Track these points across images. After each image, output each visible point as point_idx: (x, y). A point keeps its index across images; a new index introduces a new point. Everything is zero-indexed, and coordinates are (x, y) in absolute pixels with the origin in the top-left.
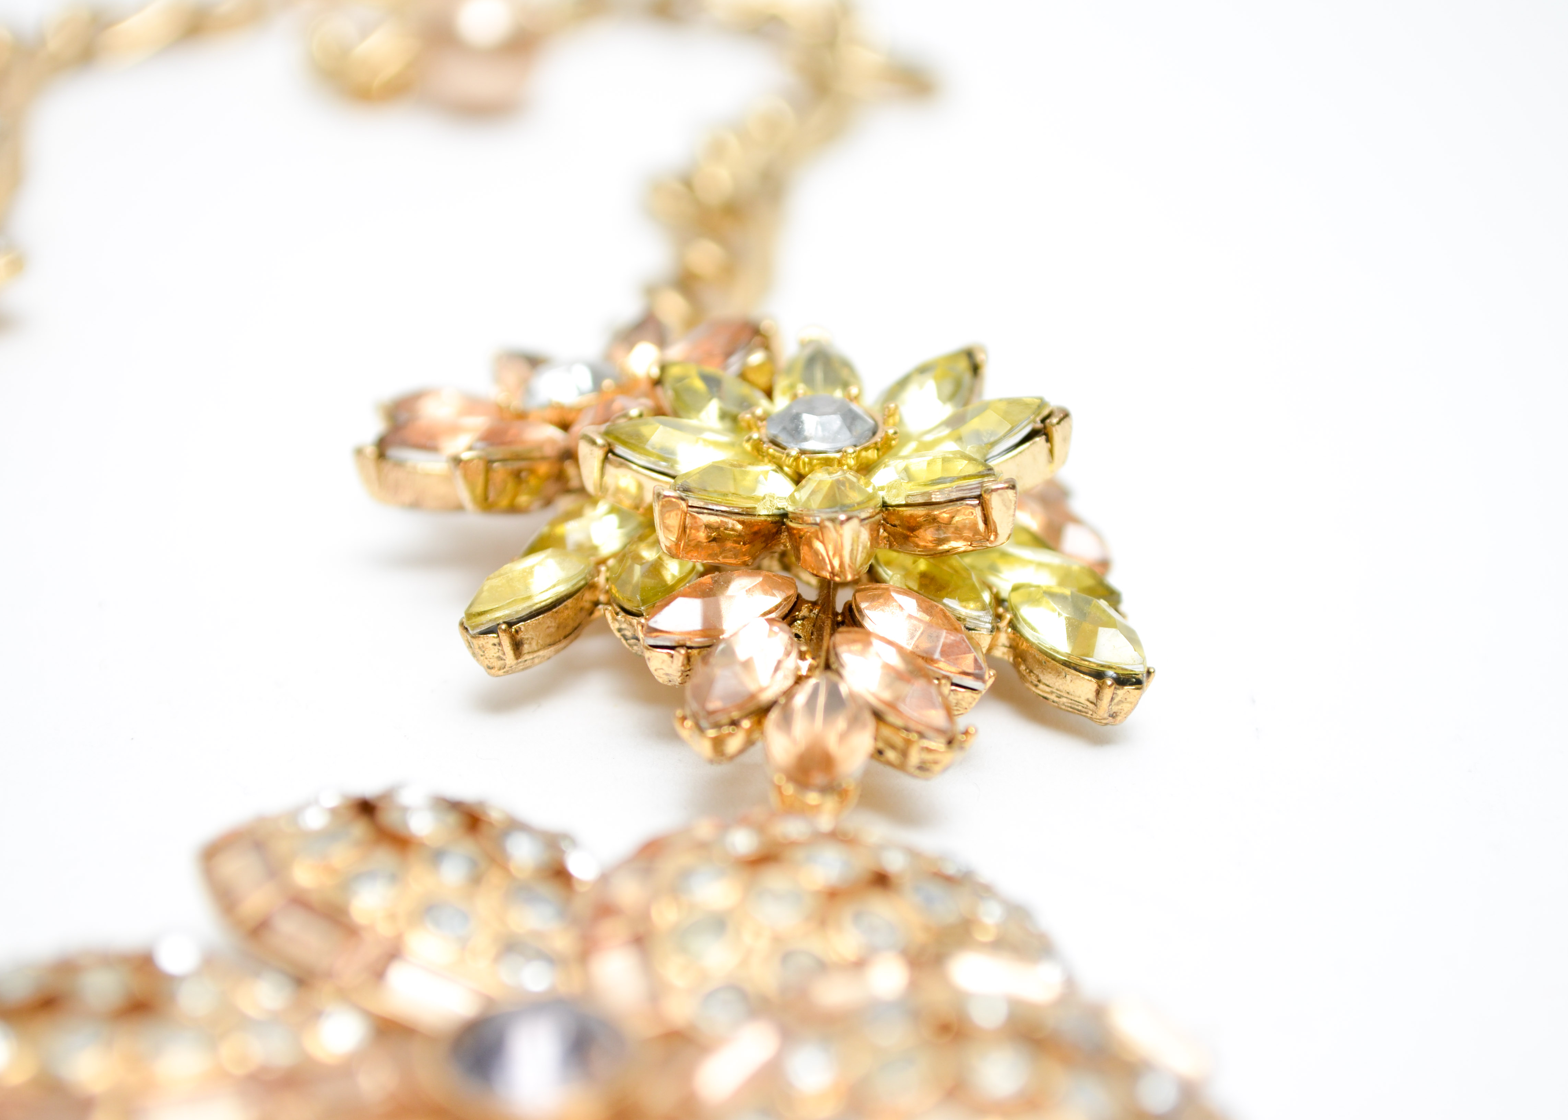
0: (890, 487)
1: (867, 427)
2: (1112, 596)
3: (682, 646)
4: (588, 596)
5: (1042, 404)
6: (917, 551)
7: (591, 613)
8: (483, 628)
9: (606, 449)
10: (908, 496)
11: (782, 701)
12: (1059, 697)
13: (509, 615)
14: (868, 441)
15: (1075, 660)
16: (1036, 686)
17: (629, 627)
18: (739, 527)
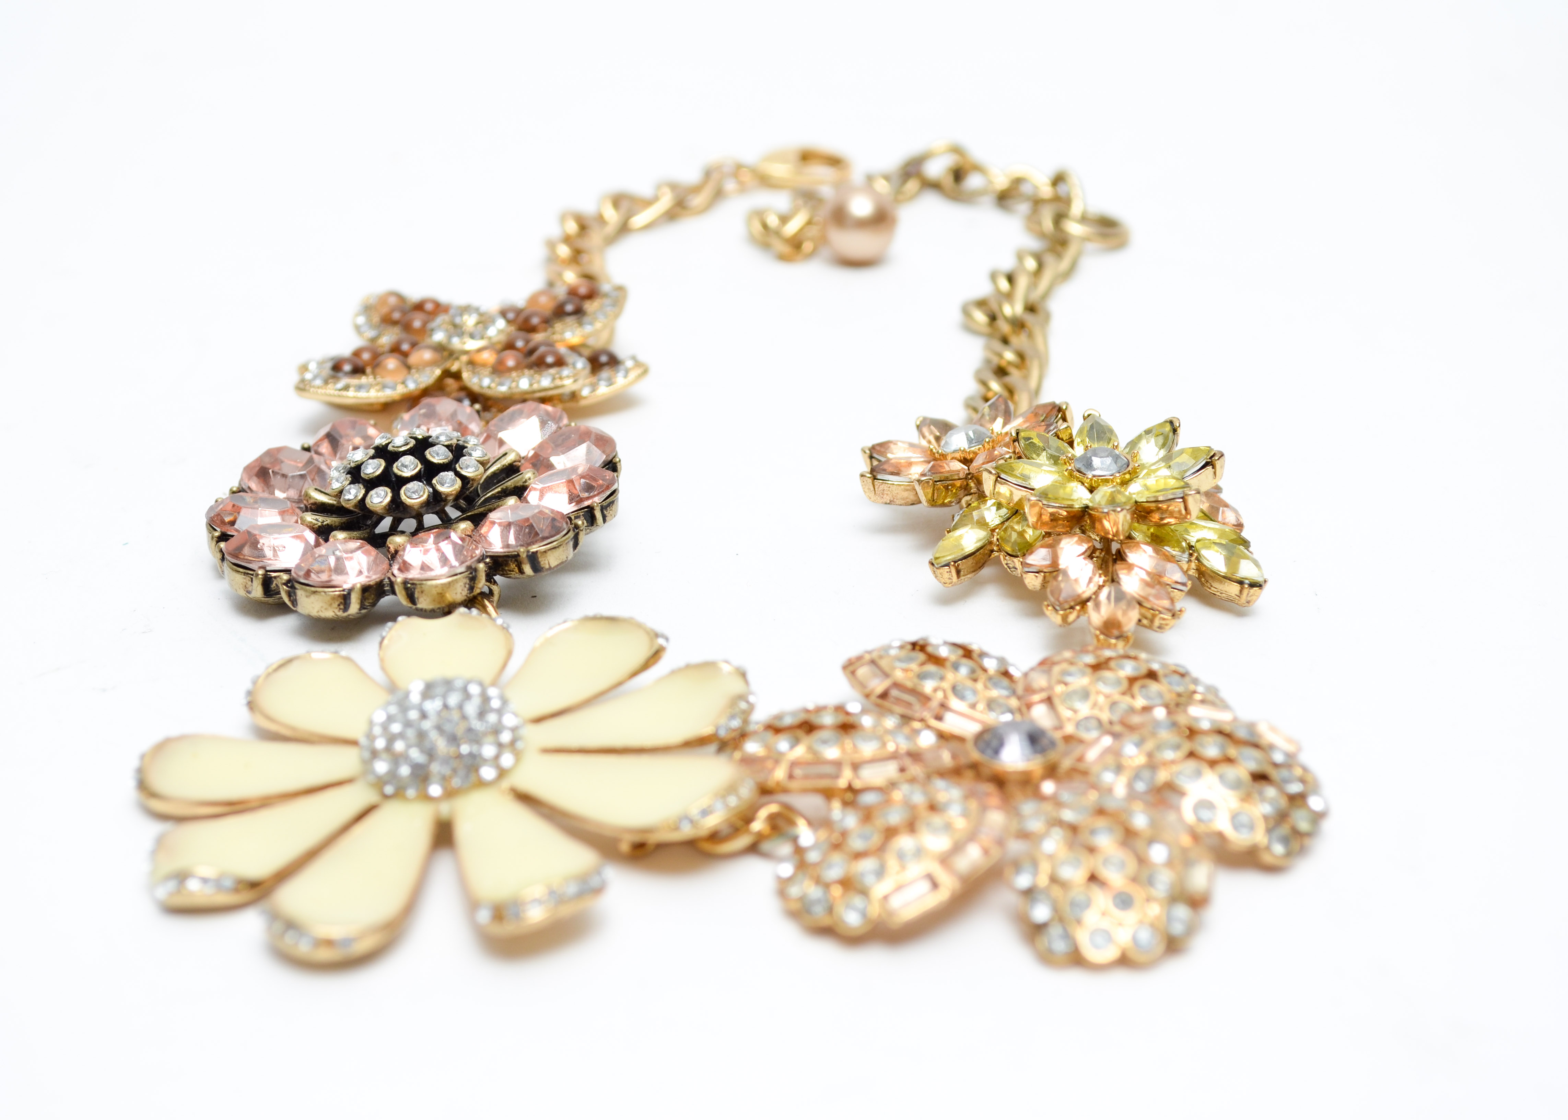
0: (1138, 493)
1: (1123, 463)
2: (1246, 543)
3: (1042, 572)
4: (989, 548)
5: (1210, 449)
6: (1151, 524)
7: (990, 556)
8: (943, 564)
9: (997, 476)
10: (1148, 497)
11: (1094, 597)
12: (1221, 593)
13: (955, 558)
14: (1125, 470)
15: (1229, 575)
16: (1210, 588)
17: (1012, 563)
18: (1065, 513)
